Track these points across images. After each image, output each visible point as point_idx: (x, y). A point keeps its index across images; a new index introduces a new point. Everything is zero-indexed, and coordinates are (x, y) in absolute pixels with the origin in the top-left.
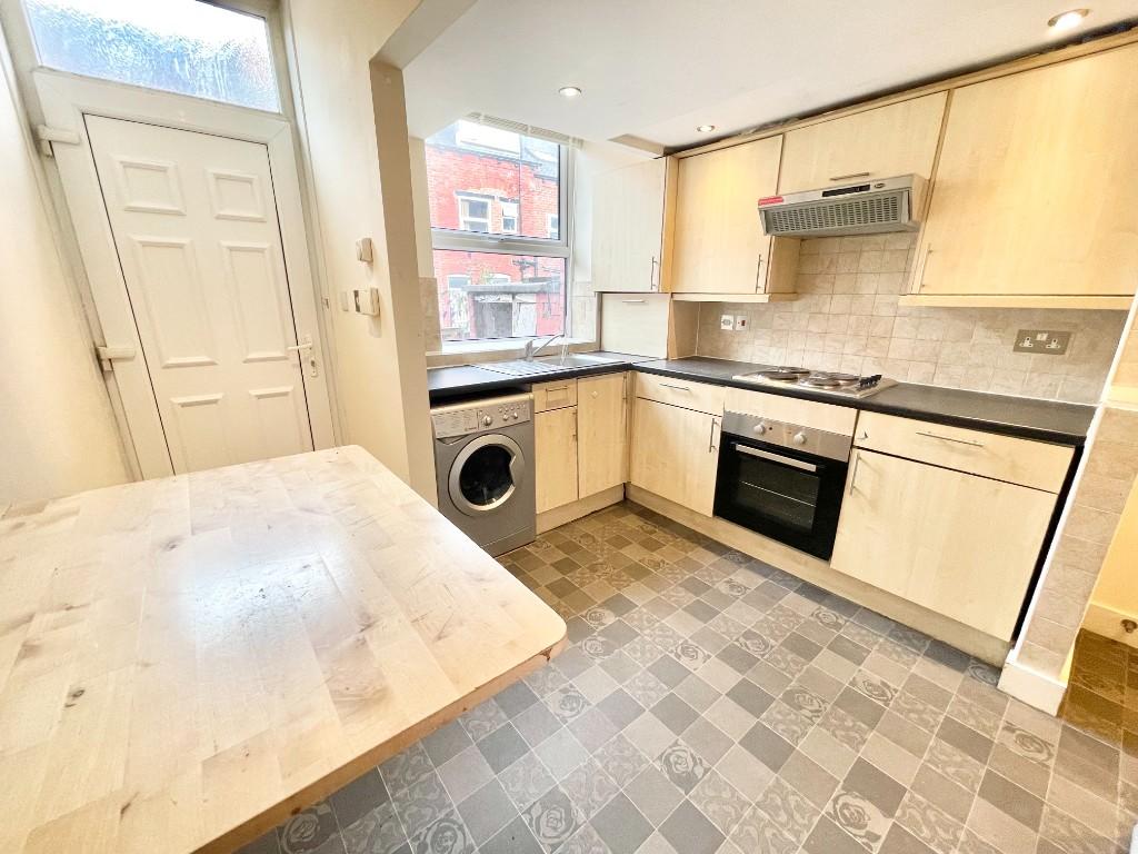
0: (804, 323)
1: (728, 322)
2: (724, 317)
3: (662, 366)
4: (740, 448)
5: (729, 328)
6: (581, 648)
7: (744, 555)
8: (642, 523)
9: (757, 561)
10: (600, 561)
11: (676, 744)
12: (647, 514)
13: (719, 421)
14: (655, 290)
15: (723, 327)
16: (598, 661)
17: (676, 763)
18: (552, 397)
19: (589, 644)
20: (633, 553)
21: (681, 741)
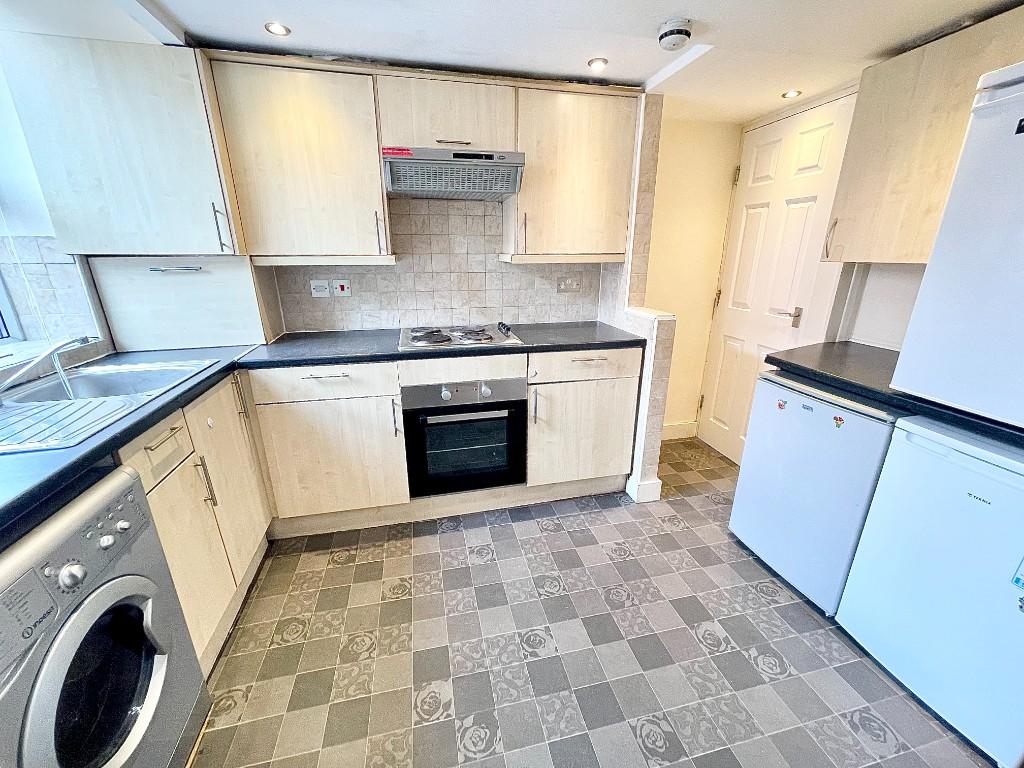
0: (410, 283)
1: (319, 288)
2: (313, 283)
3: (263, 355)
4: (432, 420)
5: (326, 294)
6: (467, 759)
7: (451, 519)
8: (328, 557)
9: (465, 516)
10: (344, 639)
11: (634, 729)
12: (319, 543)
13: (398, 401)
14: (227, 251)
15: (315, 294)
16: (499, 747)
17: (654, 743)
18: (157, 457)
19: (468, 742)
20: (366, 596)
21: (633, 721)
